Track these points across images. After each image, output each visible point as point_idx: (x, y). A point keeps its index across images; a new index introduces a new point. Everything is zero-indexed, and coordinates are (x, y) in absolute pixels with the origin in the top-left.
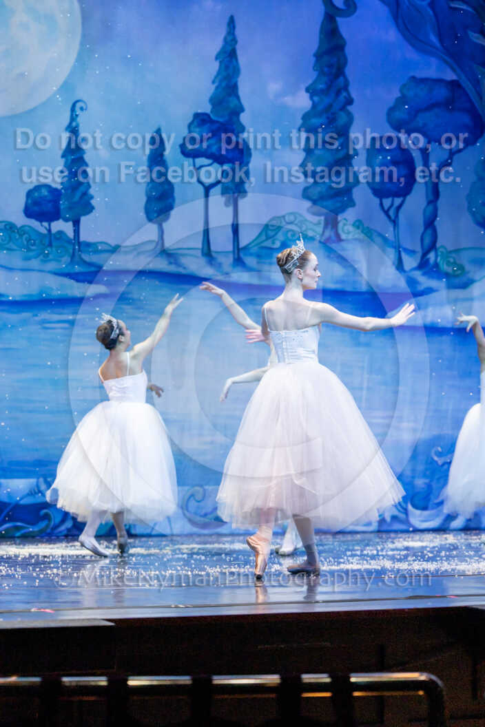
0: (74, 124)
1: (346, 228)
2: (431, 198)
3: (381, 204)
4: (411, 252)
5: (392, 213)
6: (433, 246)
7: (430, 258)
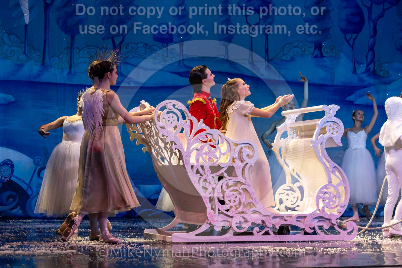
1: (326, 50)
2: (372, 34)
3: (345, 37)
4: (361, 64)
5: (351, 42)
6: (373, 61)
7: (370, 68)
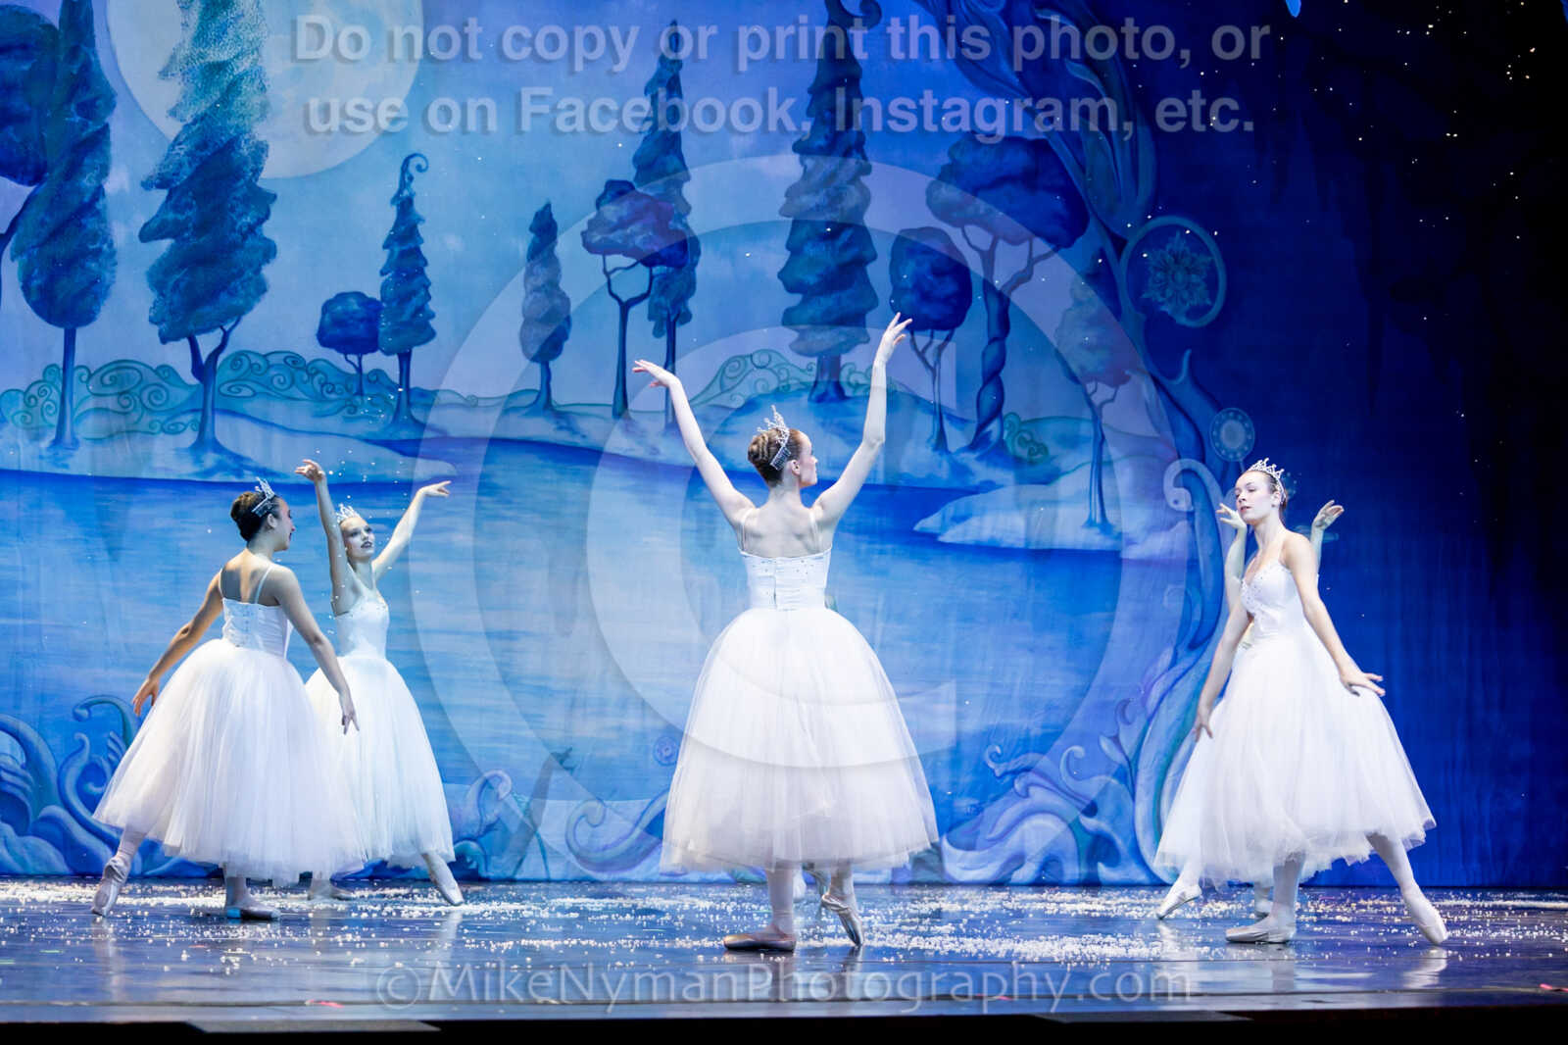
0: (406, 193)
1: (852, 378)
2: (996, 331)
4: (962, 422)
6: (996, 412)
7: (990, 432)
